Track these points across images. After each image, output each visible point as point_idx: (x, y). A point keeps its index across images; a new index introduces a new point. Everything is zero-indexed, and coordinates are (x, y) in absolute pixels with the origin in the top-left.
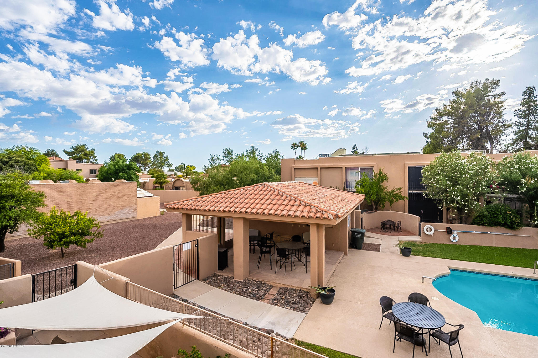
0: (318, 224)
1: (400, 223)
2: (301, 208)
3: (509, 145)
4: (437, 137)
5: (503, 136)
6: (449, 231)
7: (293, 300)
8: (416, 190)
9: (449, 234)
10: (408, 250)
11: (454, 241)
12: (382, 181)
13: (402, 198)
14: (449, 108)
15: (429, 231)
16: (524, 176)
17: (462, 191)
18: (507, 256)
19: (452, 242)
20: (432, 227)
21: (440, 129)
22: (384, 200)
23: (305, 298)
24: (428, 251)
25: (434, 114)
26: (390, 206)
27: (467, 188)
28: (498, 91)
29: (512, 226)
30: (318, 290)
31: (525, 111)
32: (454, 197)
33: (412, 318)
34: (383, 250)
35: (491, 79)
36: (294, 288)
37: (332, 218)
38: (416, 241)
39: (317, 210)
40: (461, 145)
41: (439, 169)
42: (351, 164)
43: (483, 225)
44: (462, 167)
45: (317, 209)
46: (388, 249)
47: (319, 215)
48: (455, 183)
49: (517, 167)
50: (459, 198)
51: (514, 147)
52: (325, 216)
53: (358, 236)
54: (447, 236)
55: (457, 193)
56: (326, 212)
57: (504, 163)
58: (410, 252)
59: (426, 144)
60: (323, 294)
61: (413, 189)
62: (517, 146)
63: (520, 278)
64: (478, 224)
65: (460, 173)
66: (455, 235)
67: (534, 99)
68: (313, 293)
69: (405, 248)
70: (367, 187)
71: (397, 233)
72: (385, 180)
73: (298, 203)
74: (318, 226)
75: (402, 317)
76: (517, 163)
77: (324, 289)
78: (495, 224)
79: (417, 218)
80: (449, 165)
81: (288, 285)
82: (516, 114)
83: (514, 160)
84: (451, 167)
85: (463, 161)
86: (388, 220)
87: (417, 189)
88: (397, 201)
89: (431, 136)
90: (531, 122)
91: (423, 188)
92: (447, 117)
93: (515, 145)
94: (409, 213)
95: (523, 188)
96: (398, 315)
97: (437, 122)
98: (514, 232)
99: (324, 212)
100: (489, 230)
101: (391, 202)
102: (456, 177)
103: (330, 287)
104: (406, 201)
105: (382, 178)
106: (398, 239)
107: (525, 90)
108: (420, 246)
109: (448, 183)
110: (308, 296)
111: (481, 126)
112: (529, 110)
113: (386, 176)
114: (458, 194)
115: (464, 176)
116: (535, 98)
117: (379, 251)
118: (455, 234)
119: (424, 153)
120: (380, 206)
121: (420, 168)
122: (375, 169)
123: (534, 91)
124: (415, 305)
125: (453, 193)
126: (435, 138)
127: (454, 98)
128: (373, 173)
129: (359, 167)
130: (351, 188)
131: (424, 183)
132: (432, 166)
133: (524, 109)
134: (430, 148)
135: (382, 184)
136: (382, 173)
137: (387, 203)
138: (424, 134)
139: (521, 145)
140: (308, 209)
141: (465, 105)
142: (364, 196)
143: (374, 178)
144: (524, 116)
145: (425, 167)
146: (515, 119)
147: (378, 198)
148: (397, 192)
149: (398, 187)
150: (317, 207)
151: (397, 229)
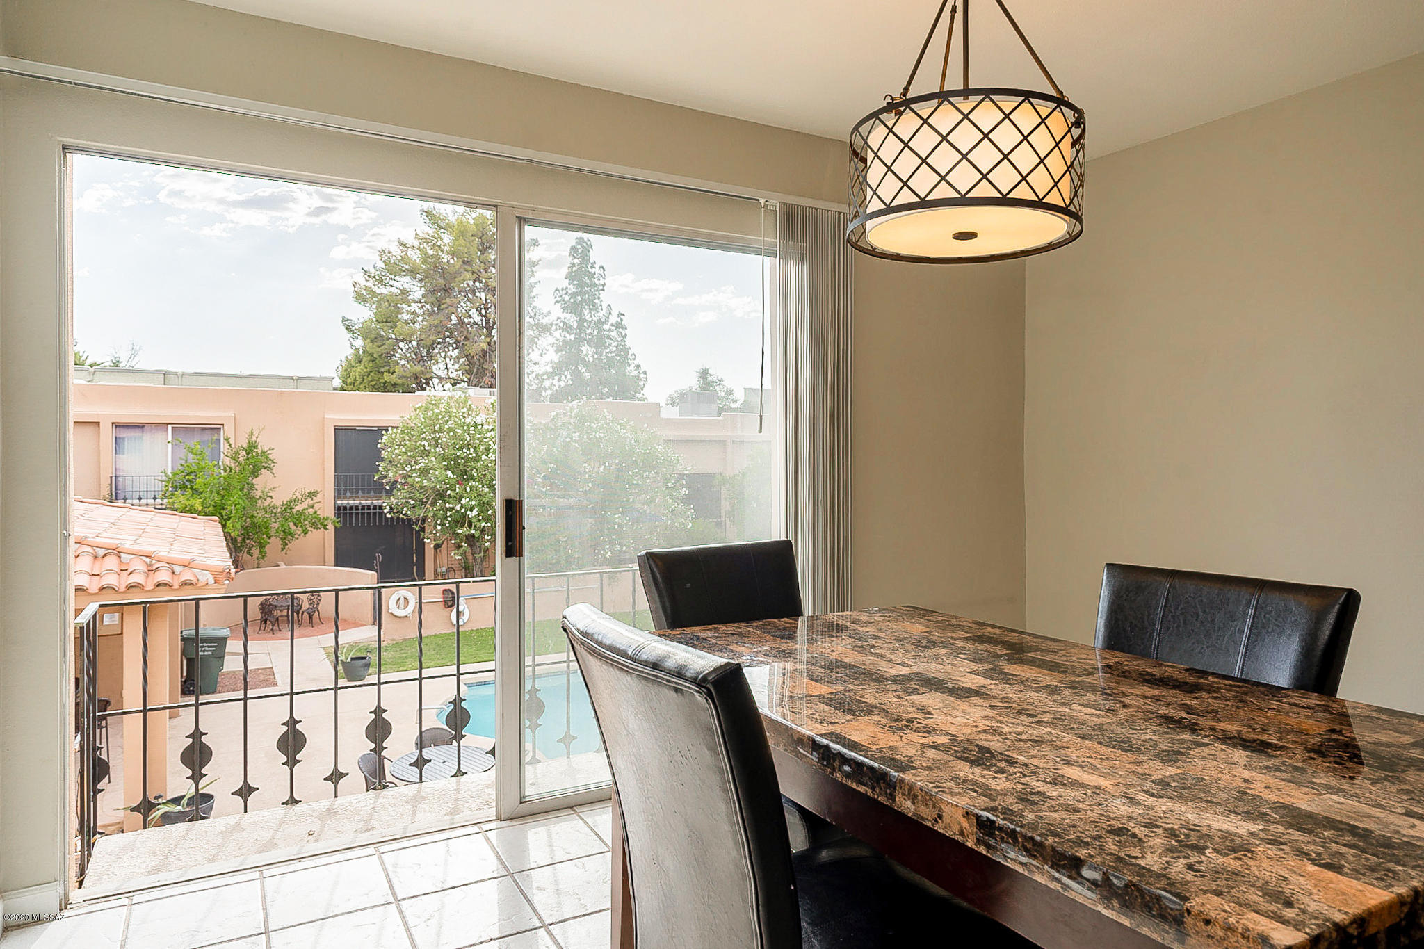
1: (316, 599)
3: (545, 377)
4: (382, 337)
5: (533, 350)
6: (450, 599)
8: (357, 498)
9: (449, 607)
10: (363, 661)
11: (460, 623)
12: (255, 473)
13: (318, 523)
14: (415, 256)
15: (402, 606)
19: (455, 625)
20: (407, 594)
21: (388, 309)
22: (267, 533)
24: (406, 658)
25: (374, 262)
26: (283, 549)
31: (573, 295)
32: (463, 510)
34: (287, 681)
38: (370, 640)
39: (151, 565)
40: (442, 366)
41: (424, 439)
42: (145, 412)
44: (479, 436)
45: (148, 560)
46: (302, 674)
47: (163, 576)
48: (464, 475)
50: (475, 512)
51: (555, 382)
52: (187, 576)
53: (206, 651)
54: (445, 612)
55: (471, 500)
56: (187, 565)
57: (553, 427)
58: (368, 666)
59: (349, 352)
61: (348, 494)
62: (559, 380)
65: (475, 448)
66: (460, 608)
67: (590, 270)
69: (352, 659)
70: (212, 492)
71: (308, 628)
72: (265, 468)
77: (177, 800)
79: (368, 577)
80: (451, 430)
82: (559, 299)
83: (572, 421)
84: (455, 433)
86: (278, 594)
87: (361, 494)
88: (305, 532)
89: (365, 333)
90: (585, 324)
91: (379, 489)
92: (408, 278)
93: (557, 378)
94: (336, 565)
96: (409, 776)
97: (382, 290)
99: (177, 569)
101: (287, 536)
102: (466, 459)
104: (330, 535)
105: (255, 461)
106: (319, 643)
107: (574, 244)
108: (386, 649)
109: (450, 474)
111: (488, 320)
112: (581, 293)
113: (267, 458)
114: (473, 503)
115: (484, 457)
116: (591, 267)
117: (276, 685)
118: (463, 604)
119: (344, 385)
120: (249, 553)
121: (378, 432)
122: (228, 431)
123: (590, 249)
125: (463, 501)
126: (377, 339)
127: (427, 229)
128: (224, 447)
129: (168, 424)
130: (140, 499)
131: (385, 477)
132: (407, 430)
133: (572, 289)
134: (360, 369)
135: (255, 481)
136: (256, 447)
137: (275, 542)
138: (344, 320)
139: (566, 379)
140: (111, 563)
141: (453, 254)
142: (215, 521)
143: (228, 462)
144: (574, 307)
145: (390, 432)
146: (557, 312)
147: (245, 528)
148: (305, 505)
149: (308, 491)
150: (147, 557)
151: (311, 617)
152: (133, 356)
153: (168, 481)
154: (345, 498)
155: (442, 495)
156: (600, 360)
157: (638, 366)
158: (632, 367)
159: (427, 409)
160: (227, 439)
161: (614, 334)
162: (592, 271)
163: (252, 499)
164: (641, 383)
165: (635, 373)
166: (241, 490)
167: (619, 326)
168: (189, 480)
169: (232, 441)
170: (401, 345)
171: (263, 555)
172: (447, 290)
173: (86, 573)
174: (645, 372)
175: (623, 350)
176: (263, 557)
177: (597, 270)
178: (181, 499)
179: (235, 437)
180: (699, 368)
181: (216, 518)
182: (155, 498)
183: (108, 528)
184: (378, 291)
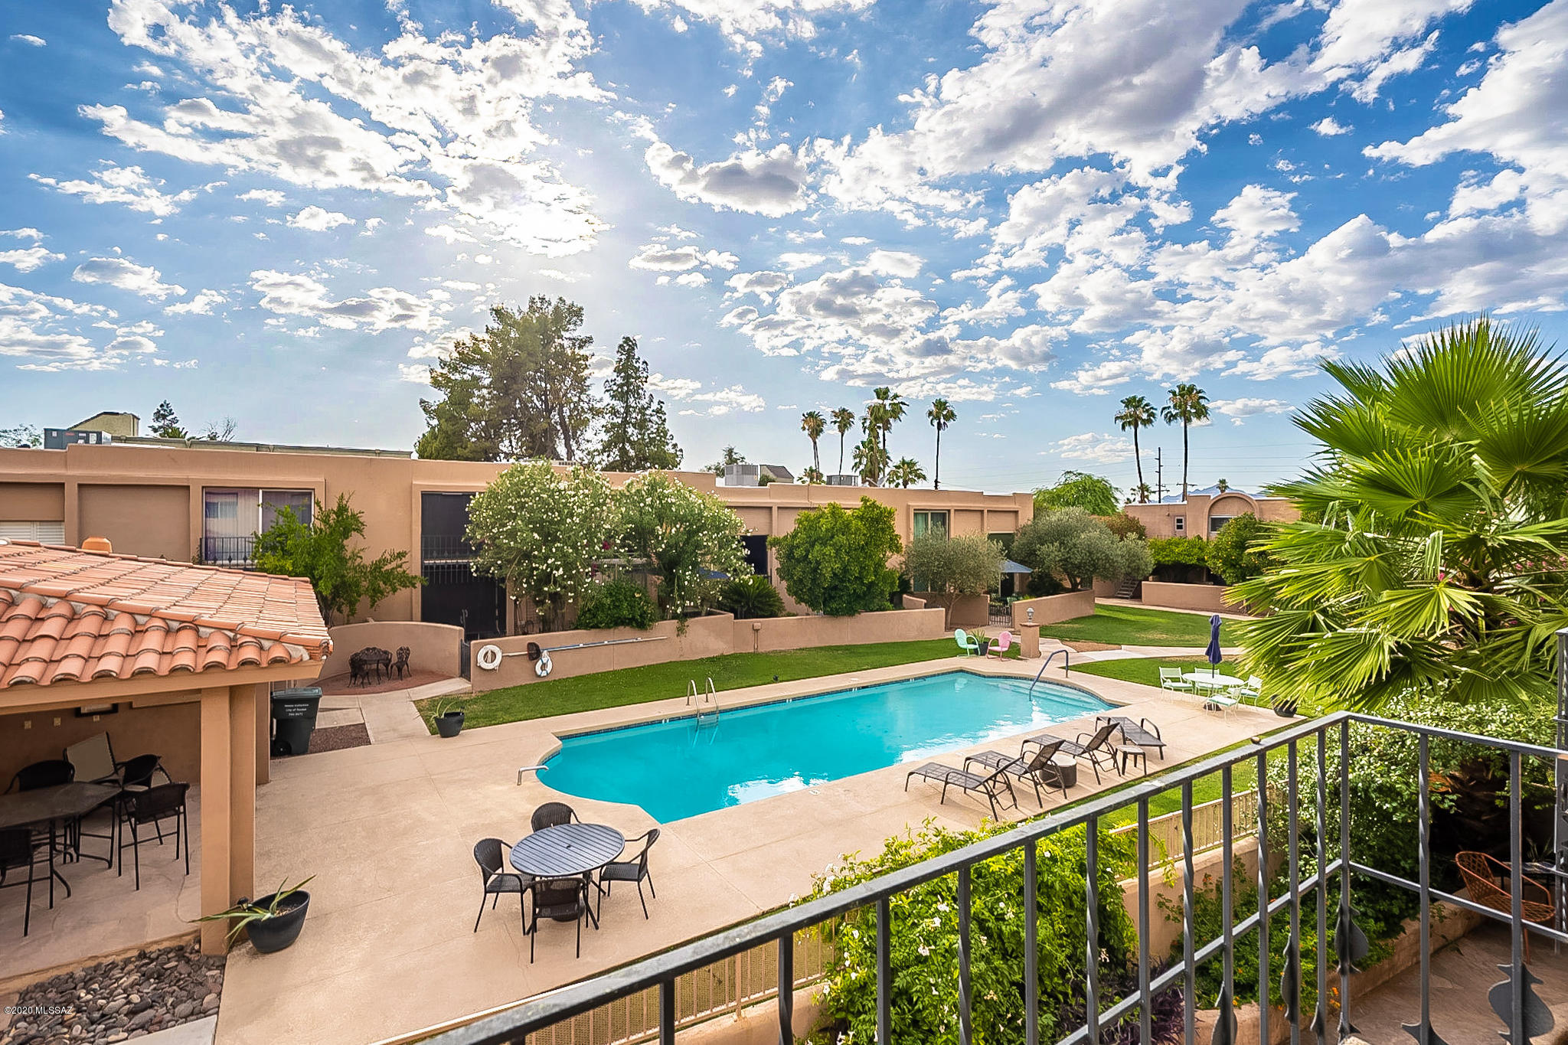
0: (231, 687)
1: (404, 653)
2: (153, 640)
4: (455, 417)
5: (585, 431)
6: (534, 653)
7: (129, 1002)
8: (444, 558)
9: (533, 659)
10: (457, 718)
11: (544, 674)
12: (346, 534)
13: (407, 581)
15: (489, 660)
16: (661, 519)
17: (565, 555)
18: (641, 685)
19: (539, 676)
20: (496, 649)
21: (461, 394)
22: (357, 592)
23: (183, 968)
24: (497, 710)
25: (450, 353)
26: (372, 606)
27: (574, 547)
28: (580, 332)
29: (640, 623)
30: (244, 918)
31: (621, 386)
32: (549, 570)
33: (563, 860)
34: (380, 738)
35: (568, 302)
36: (110, 960)
37: (306, 657)
38: (459, 693)
39: (235, 639)
41: (511, 503)
42: (236, 477)
43: (596, 627)
44: (563, 501)
45: (231, 634)
46: (394, 730)
47: (249, 653)
48: (549, 537)
49: (649, 500)
50: (561, 571)
52: (278, 652)
53: (294, 711)
54: (530, 664)
55: (556, 560)
56: (278, 639)
58: (461, 722)
59: (426, 430)
60: (269, 919)
61: (434, 554)
63: (672, 720)
64: (587, 627)
65: (559, 512)
66: (545, 661)
67: (635, 365)
68: (213, 939)
69: (446, 715)
70: (302, 553)
71: (398, 683)
72: (354, 530)
73: (124, 623)
74: (234, 693)
75: (542, 867)
76: (649, 494)
77: (265, 903)
78: (618, 622)
79: (454, 632)
80: (536, 495)
81: (68, 965)
82: (608, 388)
84: (540, 498)
85: (562, 486)
86: (368, 649)
87: (446, 554)
88: (394, 590)
89: (439, 413)
90: (631, 410)
91: (465, 550)
92: (478, 368)
93: (606, 454)
94: (423, 620)
95: (659, 543)
96: (533, 868)
97: (455, 377)
98: (645, 633)
99: (266, 644)
100: (607, 637)
101: (376, 593)
102: (552, 522)
103: (289, 888)
104: (417, 594)
105: (345, 523)
106: (410, 697)
107: (621, 342)
108: (475, 701)
109: (536, 536)
110: (188, 961)
112: (627, 384)
113: (357, 520)
114: (559, 563)
115: (569, 520)
117: (369, 743)
118: (545, 657)
119: (421, 456)
122: (319, 495)
123: (635, 347)
124: (554, 832)
125: (550, 561)
126: (452, 419)
127: (496, 326)
128: (315, 510)
129: (259, 488)
130: (230, 559)
131: (471, 538)
132: (493, 495)
133: (619, 381)
134: (436, 444)
135: (345, 542)
136: (347, 510)
137: (365, 600)
138: (422, 402)
139: (615, 455)
140: (187, 639)
141: (519, 347)
142: (306, 582)
143: (318, 523)
144: (621, 395)
145: (477, 496)
146: (607, 399)
147: (335, 587)
148: (394, 564)
149: (396, 552)
150: (231, 630)
151: (400, 670)
152: (228, 431)
153: (258, 543)
154: (431, 559)
155: (527, 556)
156: (643, 439)
157: (675, 446)
158: (670, 446)
159: (512, 475)
160: (318, 503)
161: (655, 418)
162: (637, 365)
163: (342, 560)
164: (678, 460)
165: (673, 451)
166: (332, 551)
167: (659, 411)
168: (279, 542)
169: (323, 505)
170: (472, 424)
171: (353, 612)
172: (513, 379)
173: (156, 651)
174: (681, 450)
175: (663, 433)
176: (353, 614)
177: (640, 365)
178: (271, 560)
179: (324, 501)
180: (726, 447)
181: (307, 579)
182: (245, 559)
183: (190, 595)
184: (453, 378)
